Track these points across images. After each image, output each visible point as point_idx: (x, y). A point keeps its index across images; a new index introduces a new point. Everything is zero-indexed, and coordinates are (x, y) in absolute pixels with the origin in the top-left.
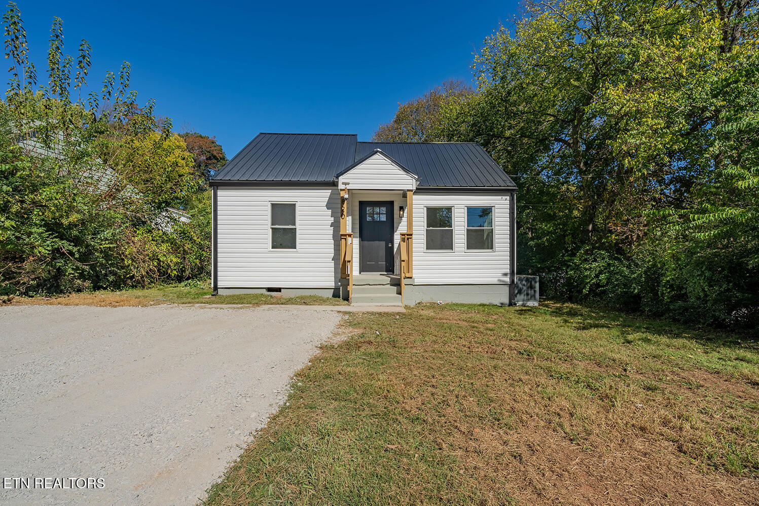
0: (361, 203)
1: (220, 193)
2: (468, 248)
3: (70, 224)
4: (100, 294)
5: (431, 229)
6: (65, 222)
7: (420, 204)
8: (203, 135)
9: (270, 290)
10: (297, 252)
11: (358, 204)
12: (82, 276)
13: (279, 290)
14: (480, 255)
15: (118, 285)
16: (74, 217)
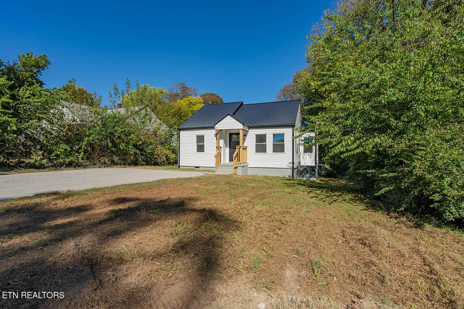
0: (230, 134)
1: (181, 132)
2: (273, 152)
3: (139, 144)
4: (148, 167)
5: (258, 144)
6: (138, 144)
7: (252, 134)
8: (214, 93)
9: (196, 167)
10: (204, 153)
11: (229, 134)
12: (144, 161)
13: (198, 167)
14: (279, 155)
15: (156, 164)
16: (140, 142)
